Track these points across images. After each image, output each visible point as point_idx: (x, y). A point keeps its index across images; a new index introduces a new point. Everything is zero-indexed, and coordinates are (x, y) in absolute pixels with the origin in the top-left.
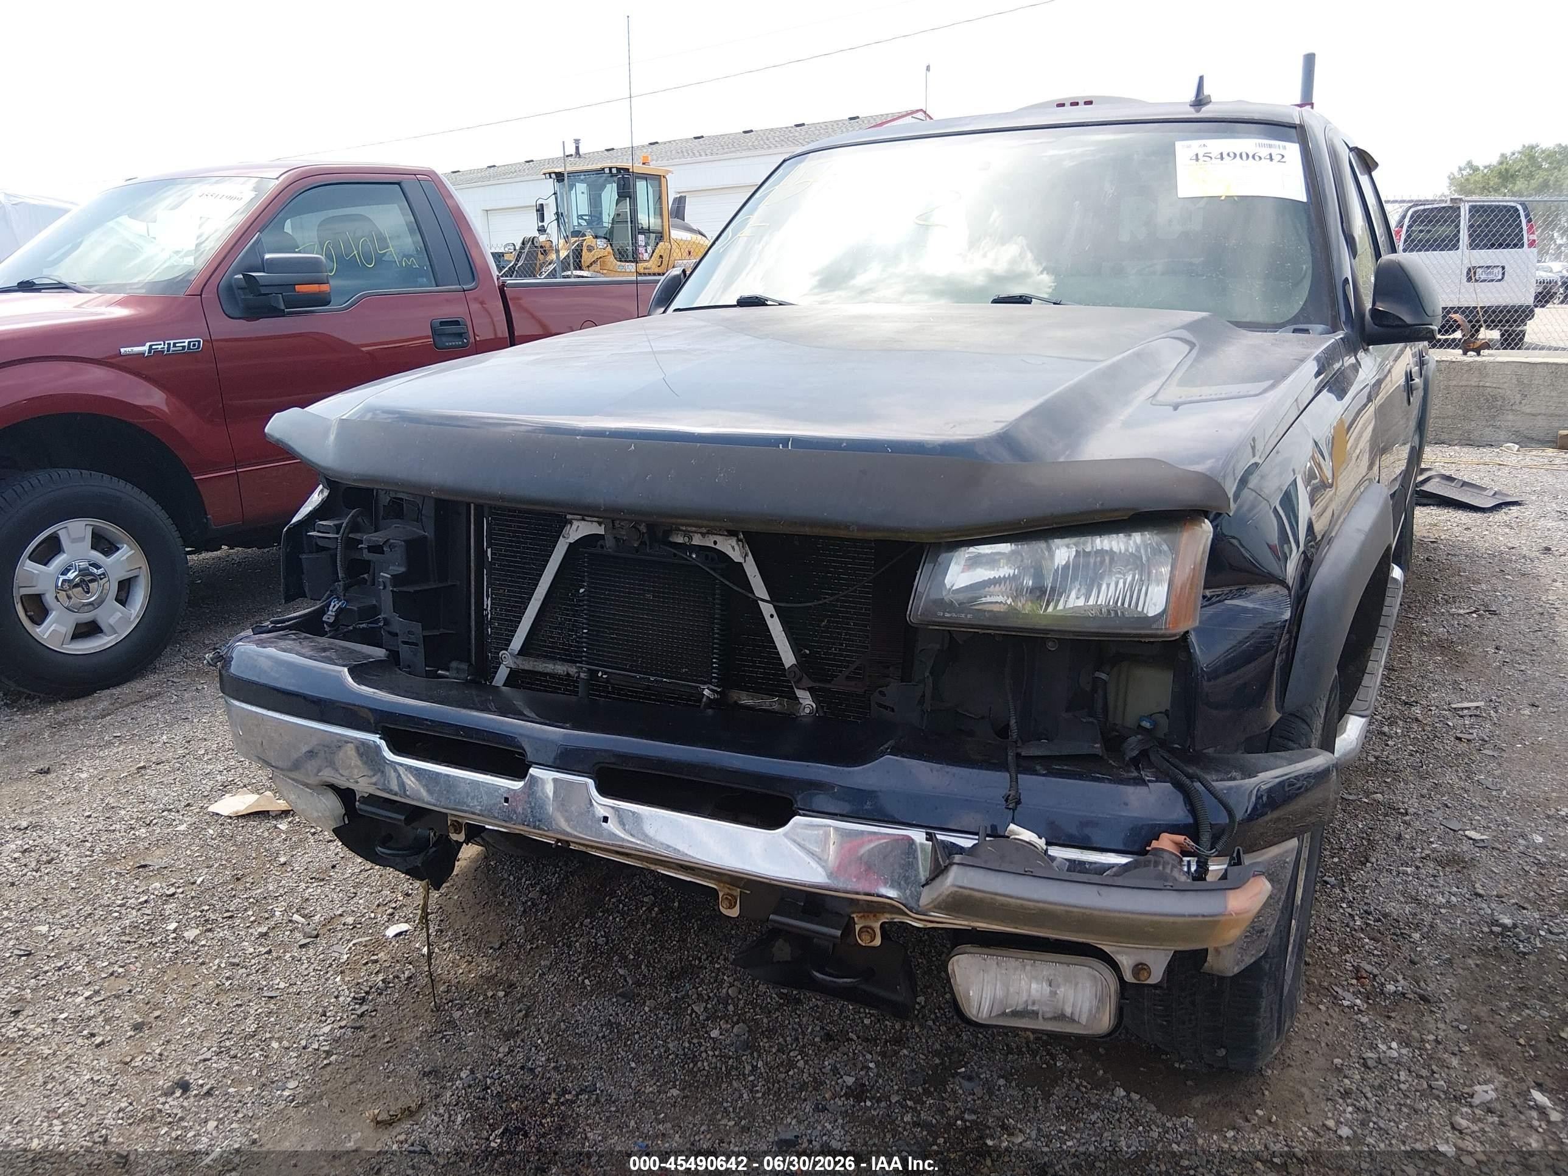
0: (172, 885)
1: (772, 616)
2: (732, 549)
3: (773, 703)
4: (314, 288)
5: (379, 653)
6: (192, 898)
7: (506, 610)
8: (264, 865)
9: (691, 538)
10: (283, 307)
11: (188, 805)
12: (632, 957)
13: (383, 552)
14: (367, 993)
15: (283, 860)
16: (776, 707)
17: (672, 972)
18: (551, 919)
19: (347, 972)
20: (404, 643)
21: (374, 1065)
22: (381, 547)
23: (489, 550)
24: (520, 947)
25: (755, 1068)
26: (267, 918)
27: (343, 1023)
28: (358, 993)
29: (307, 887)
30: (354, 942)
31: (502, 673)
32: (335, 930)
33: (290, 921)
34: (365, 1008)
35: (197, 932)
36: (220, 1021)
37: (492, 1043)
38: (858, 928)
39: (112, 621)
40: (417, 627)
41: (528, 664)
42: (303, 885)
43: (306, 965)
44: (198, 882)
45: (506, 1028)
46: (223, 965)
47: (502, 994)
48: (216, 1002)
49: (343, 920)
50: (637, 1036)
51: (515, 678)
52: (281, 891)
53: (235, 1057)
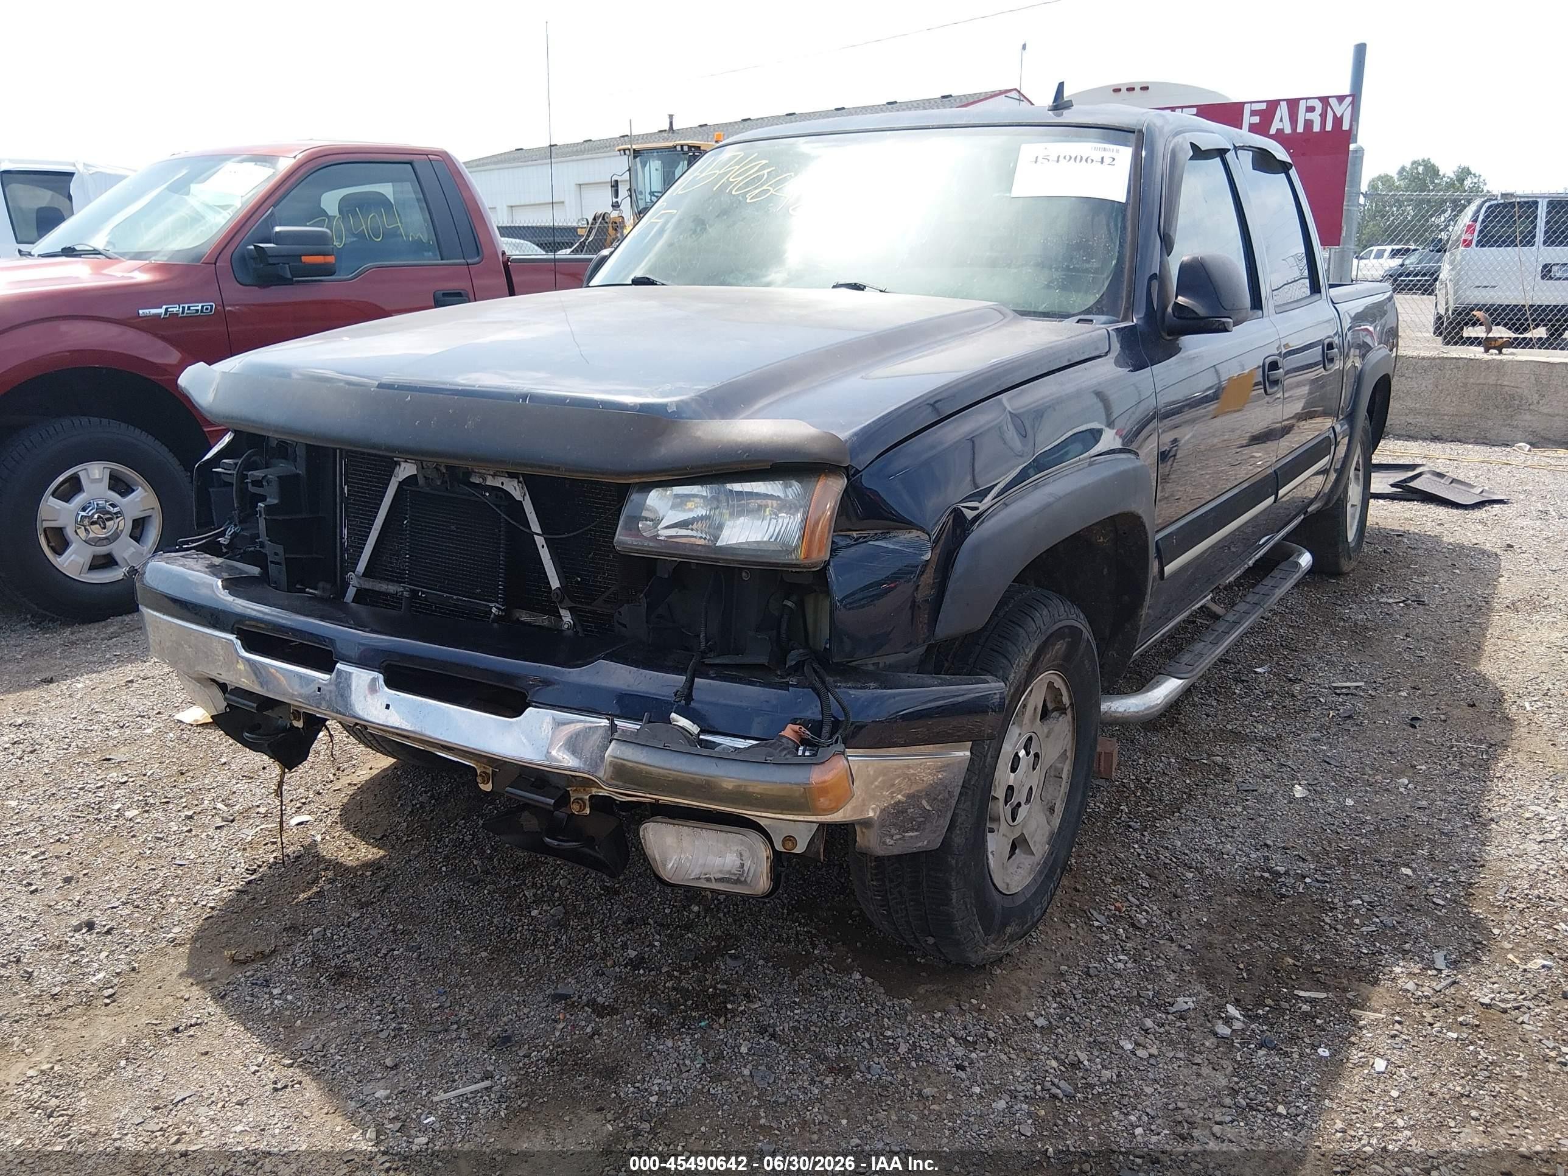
0: (127, 775)
1: (543, 547)
2: (515, 489)
3: (543, 620)
4: (319, 259)
5: (255, 571)
6: (141, 786)
7: (359, 539)
8: (208, 763)
9: (485, 479)
10: (289, 276)
11: (159, 713)
12: (489, 852)
13: (262, 486)
14: (259, 866)
15: (223, 760)
16: (546, 623)
17: (519, 865)
18: (432, 819)
19: (249, 850)
20: (272, 562)
21: (247, 920)
22: (261, 481)
23: (346, 487)
24: (398, 839)
25: (558, 940)
26: (196, 805)
27: (232, 888)
28: (251, 865)
29: (237, 783)
30: (262, 827)
31: (351, 592)
32: (249, 818)
33: (215, 808)
34: (253, 877)
35: (137, 812)
36: (134, 880)
37: (348, 910)
38: (572, 800)
39: (126, 555)
40: (280, 549)
41: (369, 584)
42: (234, 781)
43: (216, 843)
44: (148, 774)
45: (363, 900)
46: (149, 839)
47: (368, 873)
48: (135, 865)
49: (258, 810)
50: (470, 912)
51: (362, 596)
52: (214, 785)
53: (138, 907)
